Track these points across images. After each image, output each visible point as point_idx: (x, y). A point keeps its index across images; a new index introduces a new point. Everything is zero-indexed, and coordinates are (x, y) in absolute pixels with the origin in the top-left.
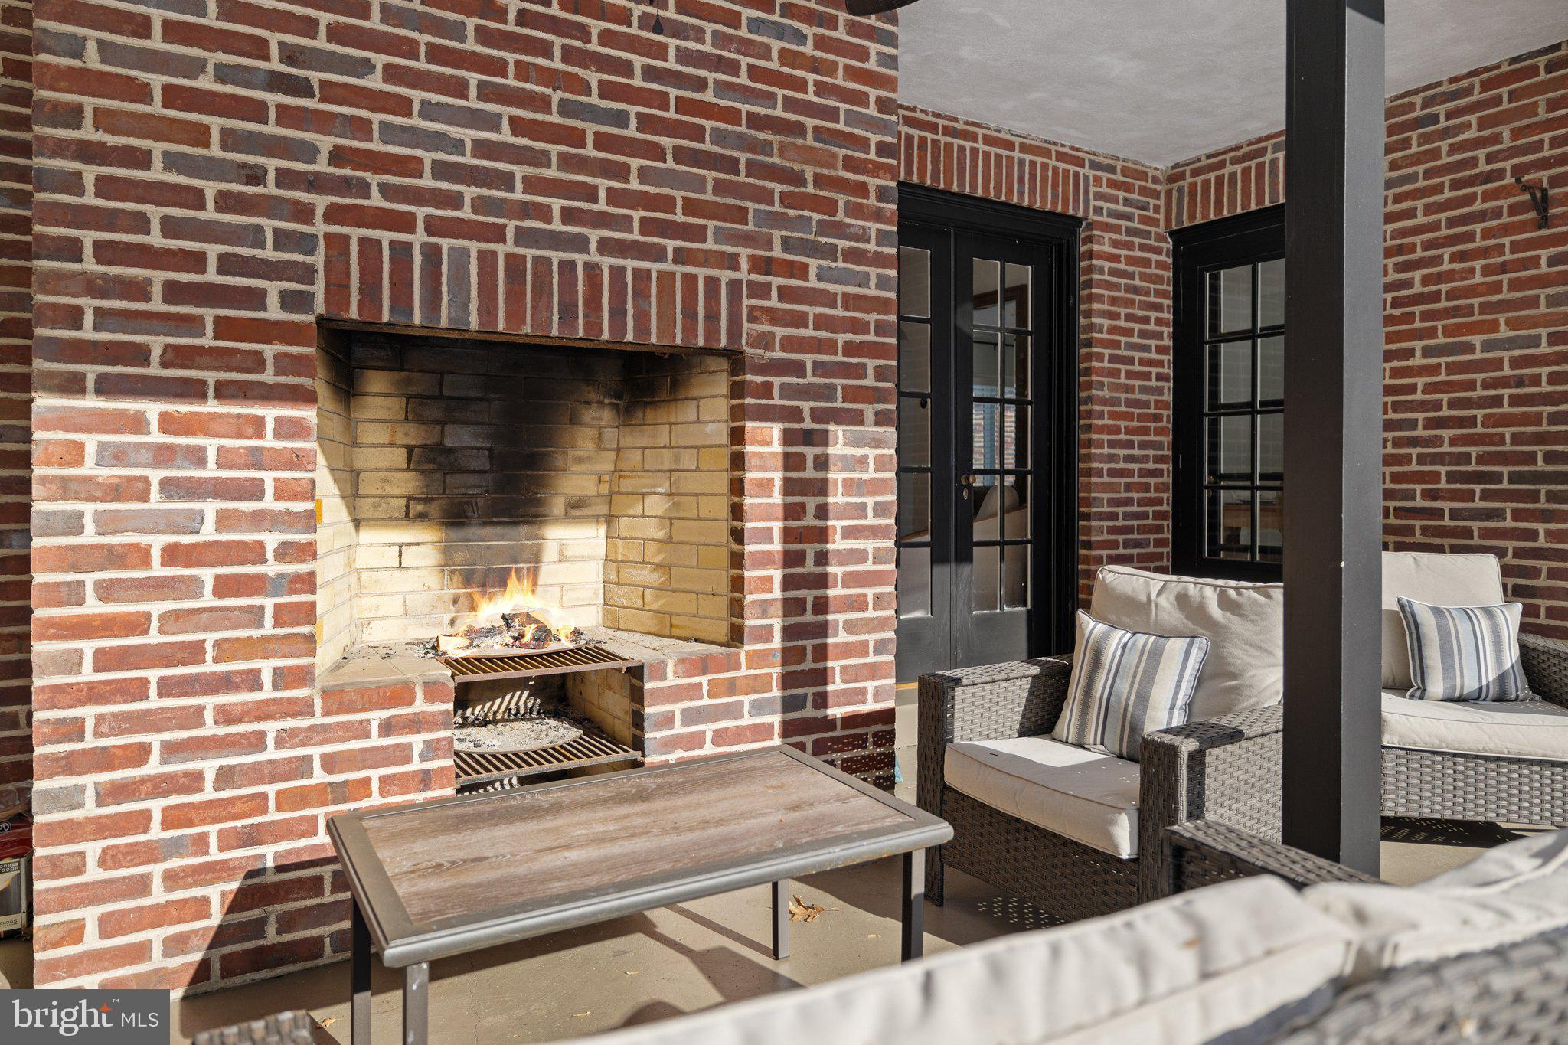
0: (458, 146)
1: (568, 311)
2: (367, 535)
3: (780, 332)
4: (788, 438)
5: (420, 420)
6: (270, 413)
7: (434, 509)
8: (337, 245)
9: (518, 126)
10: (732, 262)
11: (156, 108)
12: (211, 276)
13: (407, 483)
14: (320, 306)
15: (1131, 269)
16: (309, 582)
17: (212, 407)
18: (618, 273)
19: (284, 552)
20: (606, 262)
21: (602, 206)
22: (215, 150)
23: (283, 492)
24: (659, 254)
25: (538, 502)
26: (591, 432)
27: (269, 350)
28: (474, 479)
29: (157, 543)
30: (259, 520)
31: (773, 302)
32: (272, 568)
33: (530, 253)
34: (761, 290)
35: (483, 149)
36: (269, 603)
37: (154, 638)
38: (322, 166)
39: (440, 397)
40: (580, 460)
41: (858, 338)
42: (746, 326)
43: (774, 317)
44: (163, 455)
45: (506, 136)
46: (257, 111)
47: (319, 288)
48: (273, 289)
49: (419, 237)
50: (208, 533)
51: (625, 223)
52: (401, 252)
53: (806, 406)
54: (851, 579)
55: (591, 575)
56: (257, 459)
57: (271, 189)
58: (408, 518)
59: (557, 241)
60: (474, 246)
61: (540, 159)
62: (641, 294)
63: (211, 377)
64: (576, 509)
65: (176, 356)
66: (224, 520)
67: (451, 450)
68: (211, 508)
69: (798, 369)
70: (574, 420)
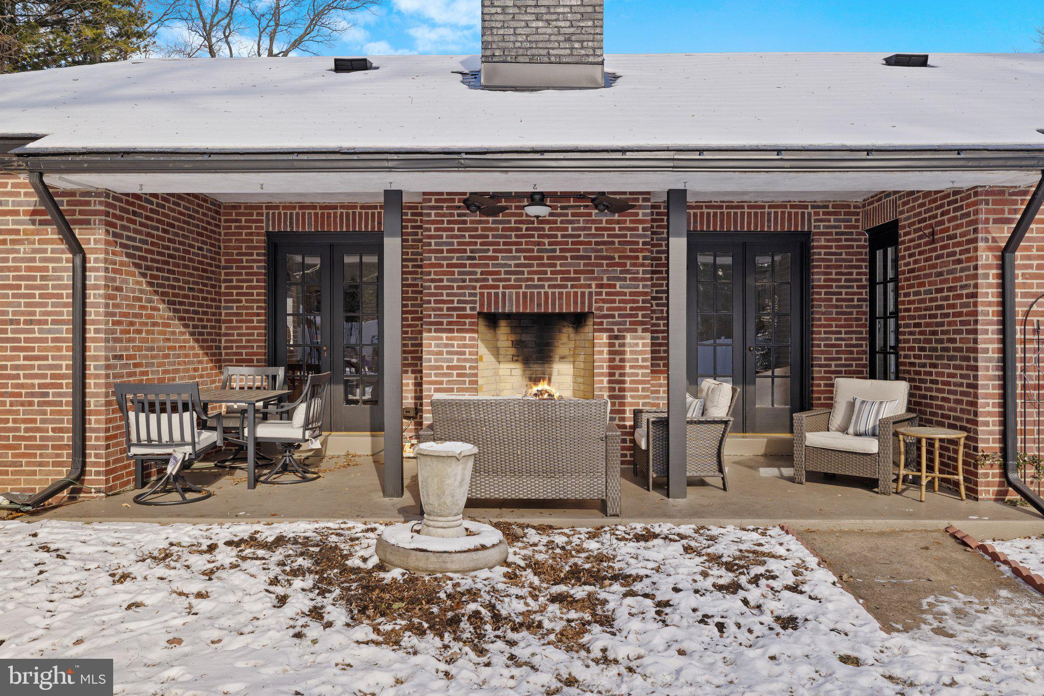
0: (510, 266)
1: (539, 305)
2: (502, 366)
3: (606, 306)
4: (610, 338)
5: (515, 333)
6: (467, 335)
7: (520, 358)
8: (482, 294)
9: (525, 258)
10: (590, 286)
11: (445, 269)
12: (456, 305)
13: (512, 351)
14: (478, 310)
15: (839, 251)
16: (476, 375)
17: (456, 334)
18: (553, 294)
19: (470, 368)
20: (550, 291)
21: (549, 275)
22: (456, 276)
23: (471, 353)
24: (566, 287)
25: (551, 357)
26: (566, 335)
27: (467, 321)
28: (531, 350)
29: (445, 365)
30: (466, 360)
31: (604, 297)
32: (468, 371)
33: (529, 291)
34: (600, 294)
35: (517, 265)
36: (467, 379)
37: (444, 386)
38: (479, 276)
39: (520, 326)
40: (563, 344)
41: (635, 305)
42: (594, 305)
43: (604, 301)
44: (446, 345)
45: (522, 261)
46: (464, 266)
47: (478, 306)
48: (468, 306)
49: (501, 290)
50: (455, 363)
51: (556, 279)
52: (497, 294)
53: (616, 328)
54: (632, 382)
55: (569, 380)
56: (465, 346)
57: (467, 283)
58: (514, 360)
59: (536, 287)
60: (514, 291)
61: (531, 266)
62: (561, 298)
63: (456, 327)
64: (562, 358)
65: (449, 323)
66: (458, 360)
67: (524, 342)
68: (455, 357)
69: (613, 316)
70: (560, 332)
